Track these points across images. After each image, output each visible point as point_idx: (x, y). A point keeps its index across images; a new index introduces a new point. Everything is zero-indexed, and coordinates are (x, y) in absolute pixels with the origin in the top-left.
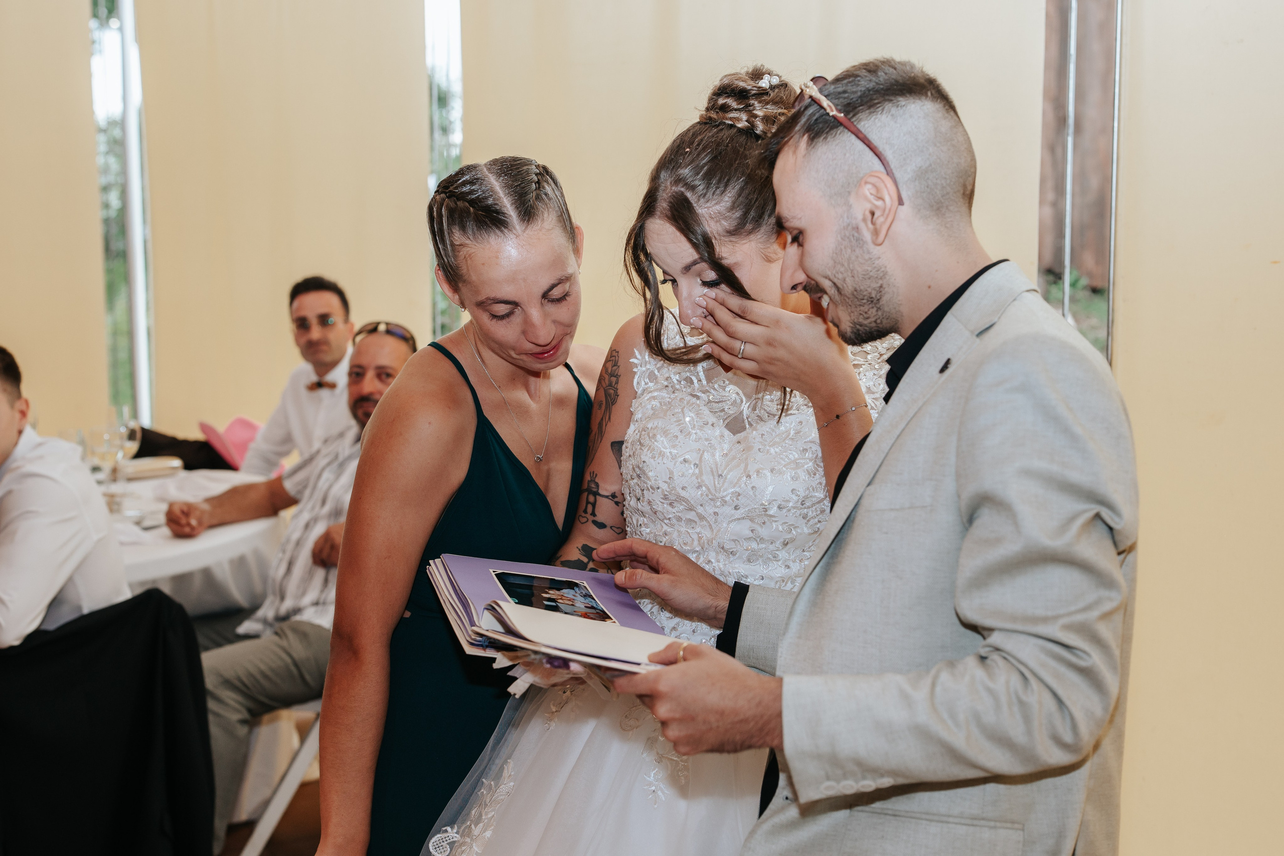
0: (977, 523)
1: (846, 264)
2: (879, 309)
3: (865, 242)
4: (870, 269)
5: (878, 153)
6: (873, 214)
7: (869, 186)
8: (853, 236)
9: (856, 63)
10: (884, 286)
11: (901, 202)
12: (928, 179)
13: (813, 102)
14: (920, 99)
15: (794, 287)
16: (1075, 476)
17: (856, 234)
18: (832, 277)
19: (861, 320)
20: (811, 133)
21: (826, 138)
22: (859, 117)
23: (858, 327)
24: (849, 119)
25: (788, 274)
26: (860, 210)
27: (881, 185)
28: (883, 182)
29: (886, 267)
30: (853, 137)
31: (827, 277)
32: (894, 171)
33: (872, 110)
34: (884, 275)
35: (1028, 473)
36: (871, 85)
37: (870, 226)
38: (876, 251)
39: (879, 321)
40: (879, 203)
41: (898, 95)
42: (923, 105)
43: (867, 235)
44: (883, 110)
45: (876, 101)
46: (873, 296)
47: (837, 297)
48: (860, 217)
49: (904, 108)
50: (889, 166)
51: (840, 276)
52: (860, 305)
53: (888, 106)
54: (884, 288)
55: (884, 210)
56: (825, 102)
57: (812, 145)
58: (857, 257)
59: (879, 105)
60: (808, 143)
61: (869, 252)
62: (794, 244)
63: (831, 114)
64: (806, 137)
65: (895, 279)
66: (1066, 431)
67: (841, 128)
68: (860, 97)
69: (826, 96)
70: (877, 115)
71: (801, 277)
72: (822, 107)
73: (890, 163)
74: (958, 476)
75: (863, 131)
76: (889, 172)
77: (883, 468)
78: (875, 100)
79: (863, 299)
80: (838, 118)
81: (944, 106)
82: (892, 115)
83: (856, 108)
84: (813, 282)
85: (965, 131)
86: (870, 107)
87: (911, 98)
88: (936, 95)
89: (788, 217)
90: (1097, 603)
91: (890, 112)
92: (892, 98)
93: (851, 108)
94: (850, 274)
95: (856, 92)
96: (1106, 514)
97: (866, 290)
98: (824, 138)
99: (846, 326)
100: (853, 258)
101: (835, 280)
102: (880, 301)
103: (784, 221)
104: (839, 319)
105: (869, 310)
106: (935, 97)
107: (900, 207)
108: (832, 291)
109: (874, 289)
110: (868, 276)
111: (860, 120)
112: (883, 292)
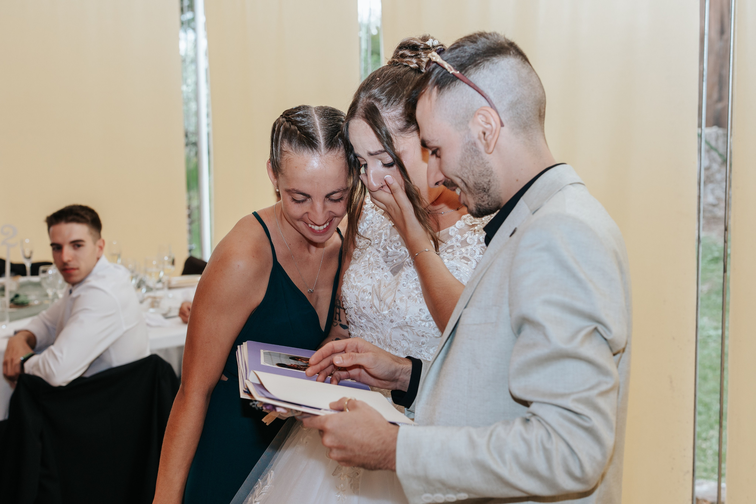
0: (523, 334)
1: (469, 168)
2: (489, 196)
3: (480, 152)
4: (483, 169)
5: (485, 95)
6: (484, 134)
7: (480, 116)
8: (472, 149)
9: (462, 37)
10: (491, 181)
11: (502, 125)
12: (517, 108)
13: (438, 66)
14: (506, 57)
15: (437, 184)
16: (580, 305)
17: (474, 148)
18: (460, 176)
19: (480, 203)
20: (439, 85)
21: (449, 88)
22: (469, 72)
23: (479, 206)
24: (463, 75)
25: (432, 175)
26: (476, 131)
27: (488, 115)
28: (490, 113)
29: (492, 168)
30: (467, 86)
31: (457, 176)
32: (496, 105)
33: (477, 67)
34: (491, 174)
35: (549, 303)
36: (473, 51)
37: (484, 142)
38: (487, 157)
39: (490, 204)
40: (488, 126)
41: (492, 56)
42: (509, 61)
43: (481, 147)
44: (484, 66)
45: (479, 62)
46: (485, 187)
47: (465, 189)
48: (476, 136)
49: (497, 64)
50: (492, 103)
51: (465, 175)
52: (479, 193)
53: (487, 64)
54: (491, 182)
55: (492, 131)
56: (446, 65)
57: (441, 93)
58: (475, 162)
59: (480, 64)
60: (437, 92)
61: (482, 159)
62: (433, 156)
63: (451, 72)
64: (436, 88)
65: (497, 176)
66: (574, 276)
67: (458, 81)
68: (468, 59)
69: (445, 61)
70: (480, 70)
71: (441, 177)
72: (444, 68)
73: (492, 100)
74: (510, 305)
75: (473, 81)
76: (492, 106)
77: (473, 298)
78: (478, 60)
79: (479, 189)
80: (455, 75)
81: (522, 59)
82: (490, 70)
83: (466, 67)
84: (449, 180)
85: (536, 74)
86: (475, 66)
87: (501, 57)
88: (516, 53)
89: (429, 140)
90: (598, 384)
91: (488, 67)
92: (488, 58)
93: (463, 67)
94: (471, 174)
95: (464, 57)
96: (600, 328)
97: (481, 183)
98: (448, 88)
99: (472, 207)
100: (473, 163)
101: (463, 178)
102: (489, 191)
103: (427, 143)
104: (468, 202)
105: (483, 196)
106: (515, 55)
107: (502, 128)
108: (462, 185)
109: (485, 183)
110: (482, 174)
111: (470, 75)
112: (491, 185)
